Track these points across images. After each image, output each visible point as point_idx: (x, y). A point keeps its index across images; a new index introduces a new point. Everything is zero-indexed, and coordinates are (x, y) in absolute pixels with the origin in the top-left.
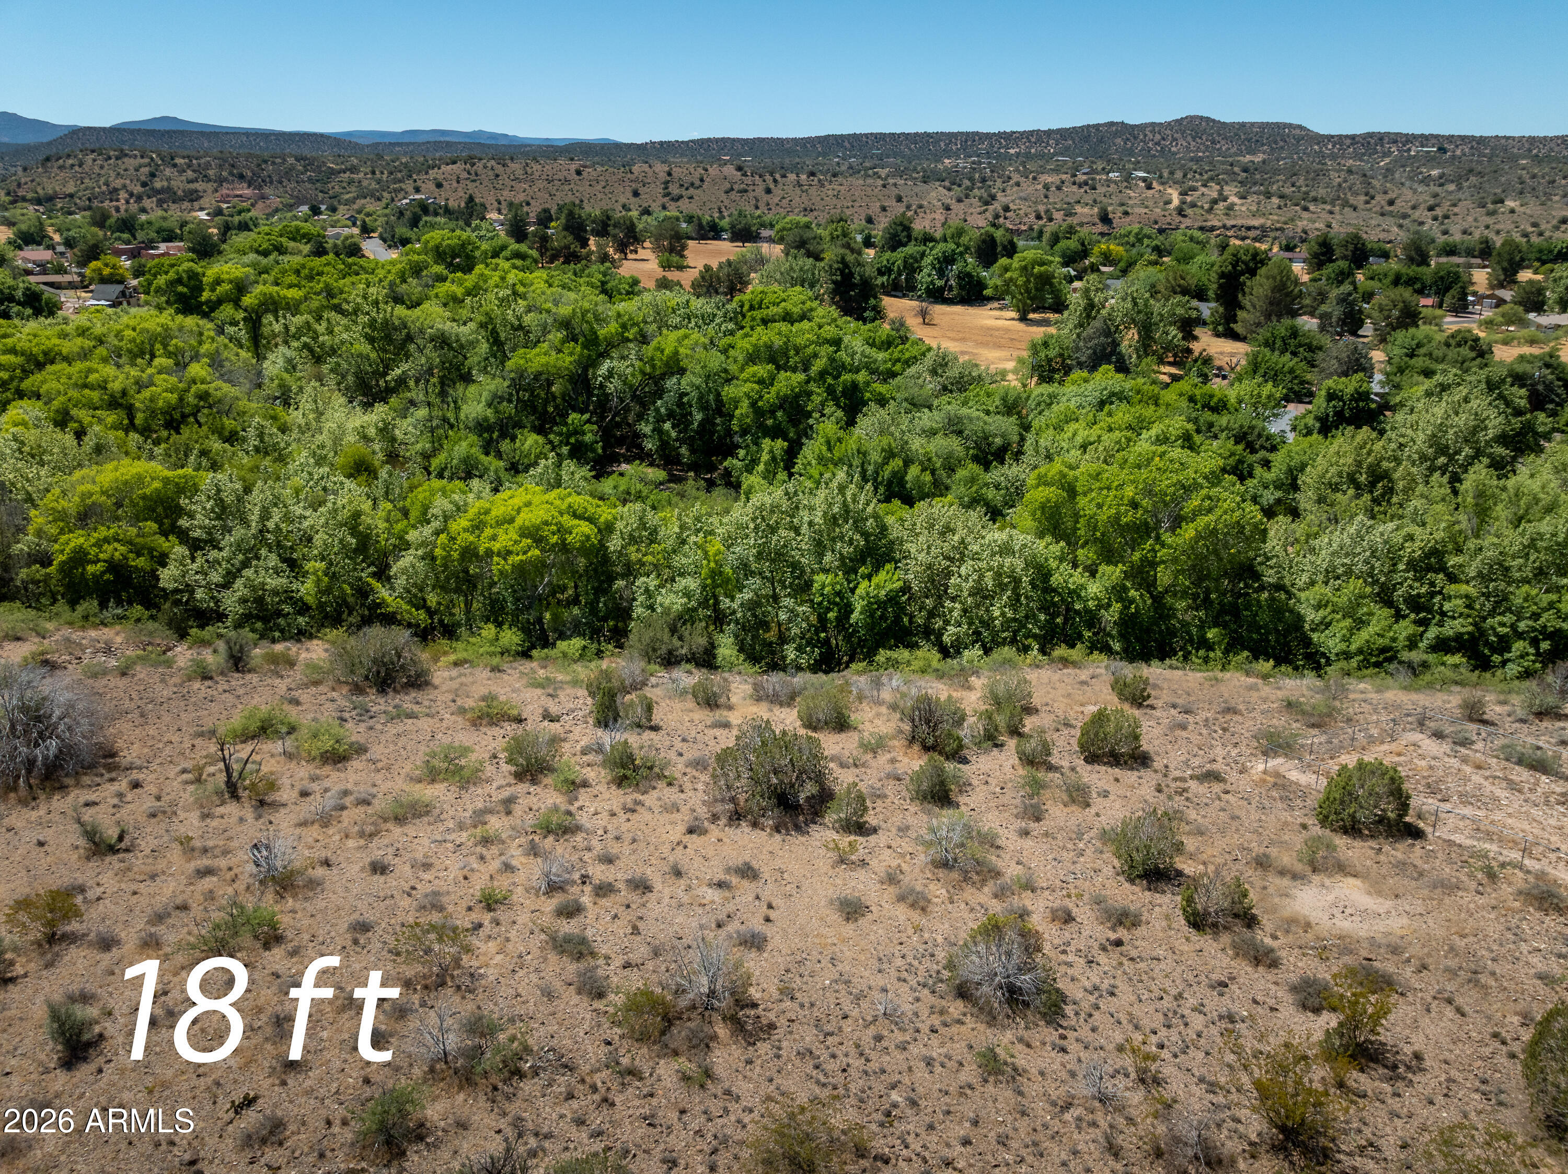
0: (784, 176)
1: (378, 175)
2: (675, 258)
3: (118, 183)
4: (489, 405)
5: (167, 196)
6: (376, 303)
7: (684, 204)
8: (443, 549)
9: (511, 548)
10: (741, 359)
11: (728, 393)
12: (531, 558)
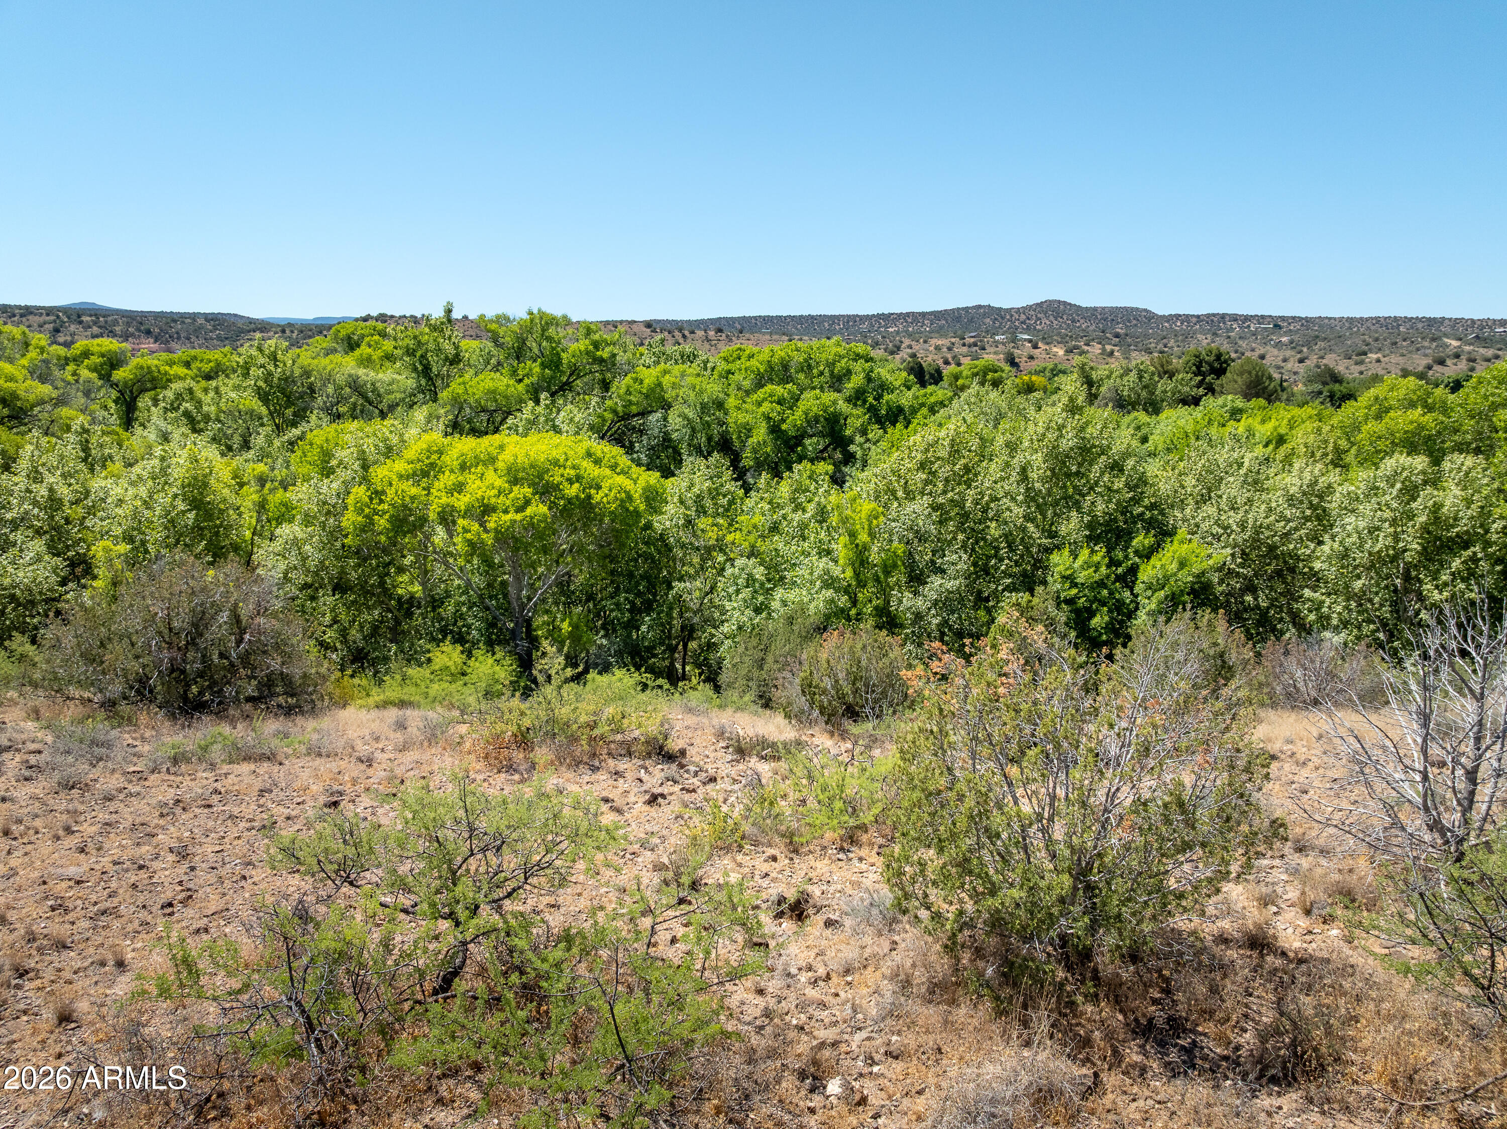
1: (288, 333)
8: (359, 511)
9: (493, 500)
10: (747, 384)
11: (736, 418)
12: (531, 518)
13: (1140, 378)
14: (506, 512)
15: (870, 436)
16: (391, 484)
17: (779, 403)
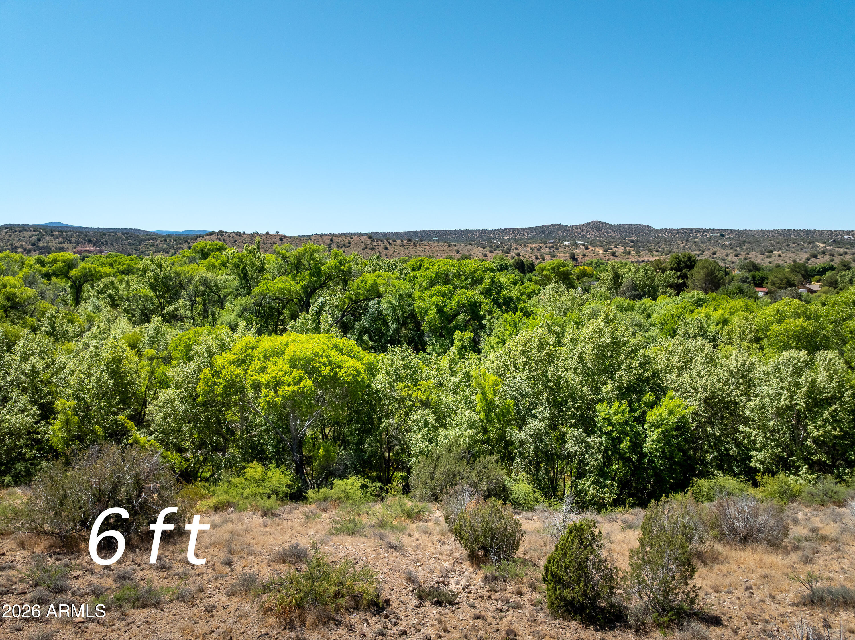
0: (394, 241)
1: (168, 241)
5: (46, 251)
6: (160, 264)
8: (207, 384)
9: (282, 378)
10: (425, 284)
11: (419, 305)
12: (303, 388)
13: (646, 273)
14: (289, 385)
15: (494, 315)
16: (224, 367)
17: (443, 296)
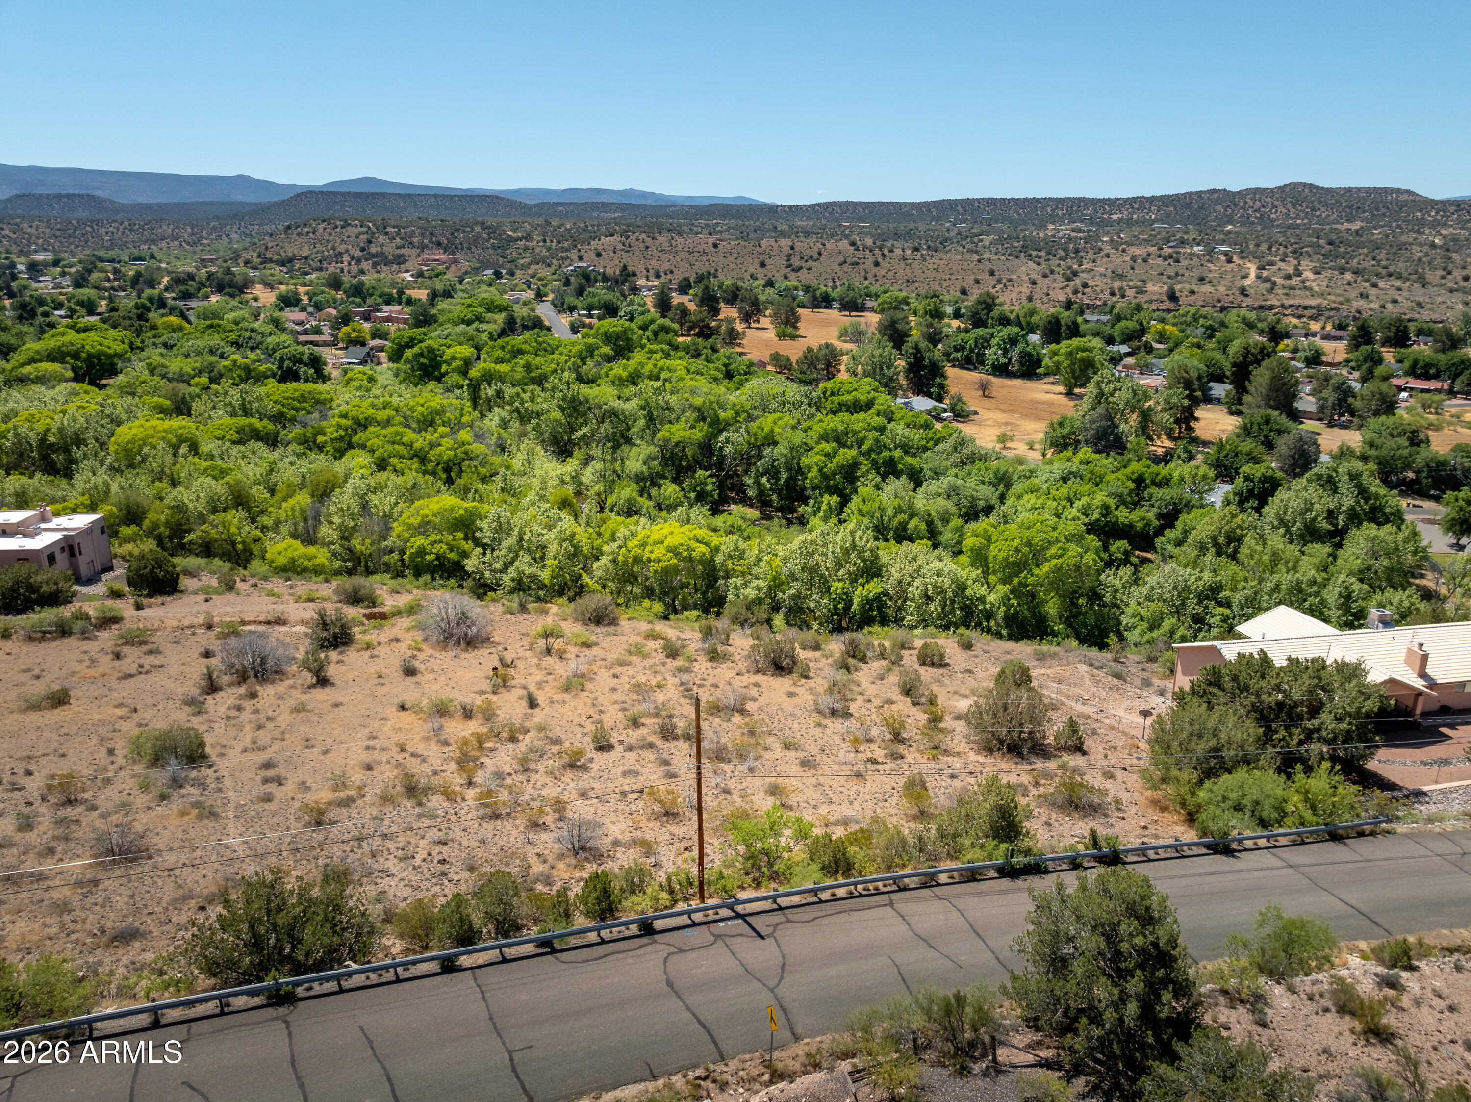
0: (891, 251)
1: (548, 243)
2: (790, 330)
3: (342, 248)
4: (645, 463)
5: (381, 260)
6: (568, 383)
7: (803, 274)
8: (623, 556)
9: (661, 557)
11: (805, 461)
12: (672, 564)
13: (1135, 394)
14: (665, 561)
15: (869, 477)
16: (633, 548)
17: (826, 455)
